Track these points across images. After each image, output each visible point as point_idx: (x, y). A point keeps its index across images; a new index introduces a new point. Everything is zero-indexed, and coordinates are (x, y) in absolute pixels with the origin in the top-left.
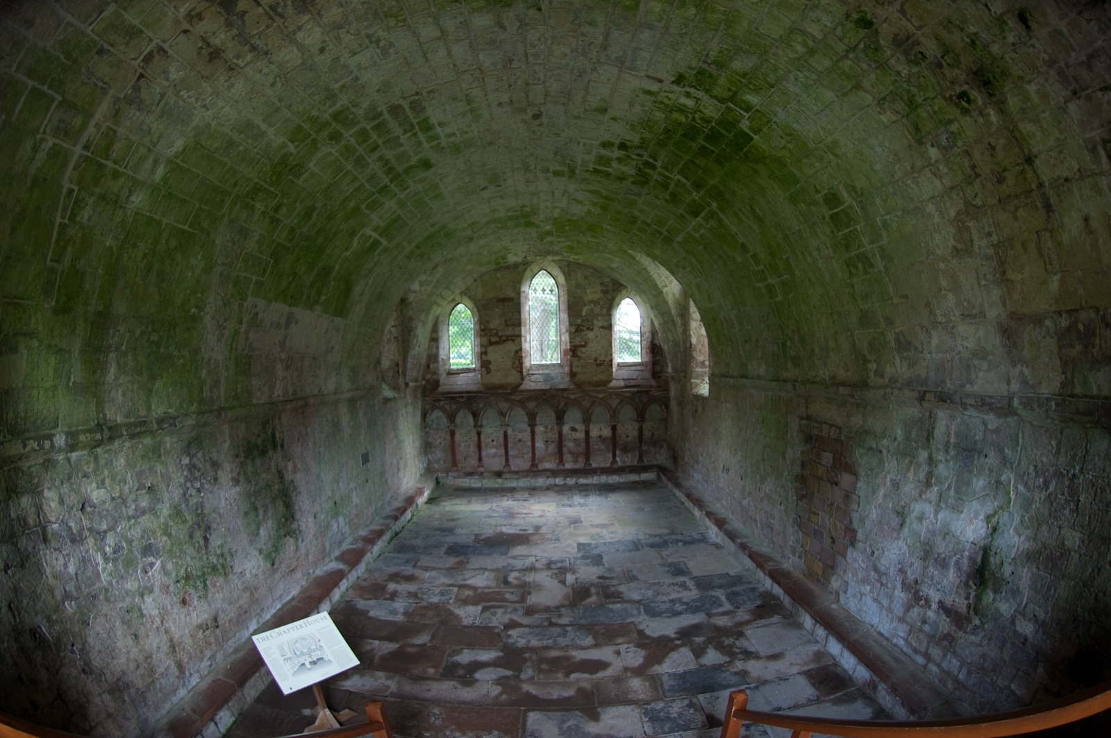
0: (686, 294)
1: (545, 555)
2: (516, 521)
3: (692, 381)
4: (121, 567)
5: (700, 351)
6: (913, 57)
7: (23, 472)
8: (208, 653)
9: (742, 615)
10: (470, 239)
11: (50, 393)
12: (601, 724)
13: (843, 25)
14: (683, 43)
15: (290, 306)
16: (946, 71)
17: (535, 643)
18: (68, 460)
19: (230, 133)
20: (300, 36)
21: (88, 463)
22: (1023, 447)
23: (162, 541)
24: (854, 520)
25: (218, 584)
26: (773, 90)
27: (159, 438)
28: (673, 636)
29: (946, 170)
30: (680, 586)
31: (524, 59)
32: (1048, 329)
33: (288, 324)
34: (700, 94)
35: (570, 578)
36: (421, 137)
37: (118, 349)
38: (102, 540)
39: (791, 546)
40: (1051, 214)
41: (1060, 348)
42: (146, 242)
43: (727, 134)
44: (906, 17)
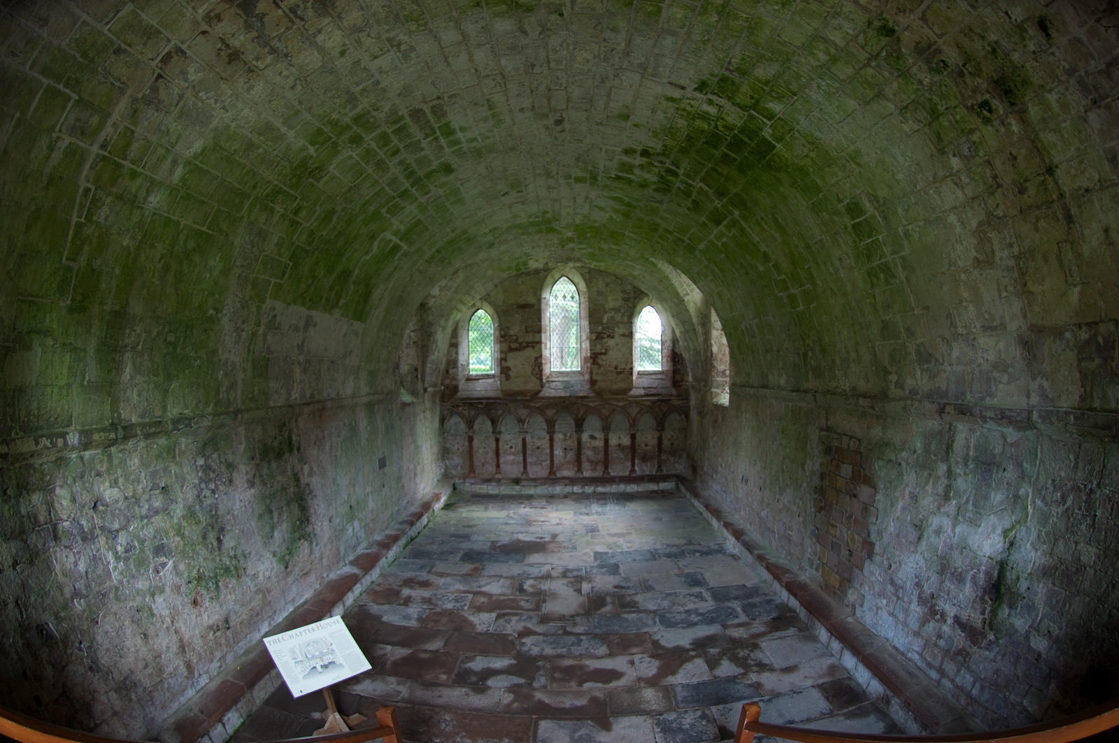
0: (708, 303)
1: (562, 563)
2: (532, 529)
3: (713, 390)
4: (132, 566)
5: (721, 360)
6: (934, 66)
7: (34, 469)
8: (218, 655)
9: (758, 627)
10: (491, 245)
11: (64, 391)
12: (613, 734)
13: (865, 33)
14: (705, 49)
15: (309, 309)
16: (968, 80)
17: (549, 651)
18: (82, 458)
19: (250, 136)
20: (320, 38)
21: (102, 461)
22: (1042, 461)
23: (174, 541)
24: (872, 532)
25: (230, 586)
26: (795, 98)
27: (174, 439)
28: (688, 647)
29: (967, 180)
30: (696, 597)
31: (545, 64)
32: (1068, 342)
33: (306, 327)
34: (723, 102)
35: (586, 587)
36: (443, 141)
37: (134, 348)
38: (114, 539)
39: (809, 559)
40: (1071, 225)
41: (1080, 361)
42: (164, 242)
43: (750, 142)
44: (928, 25)
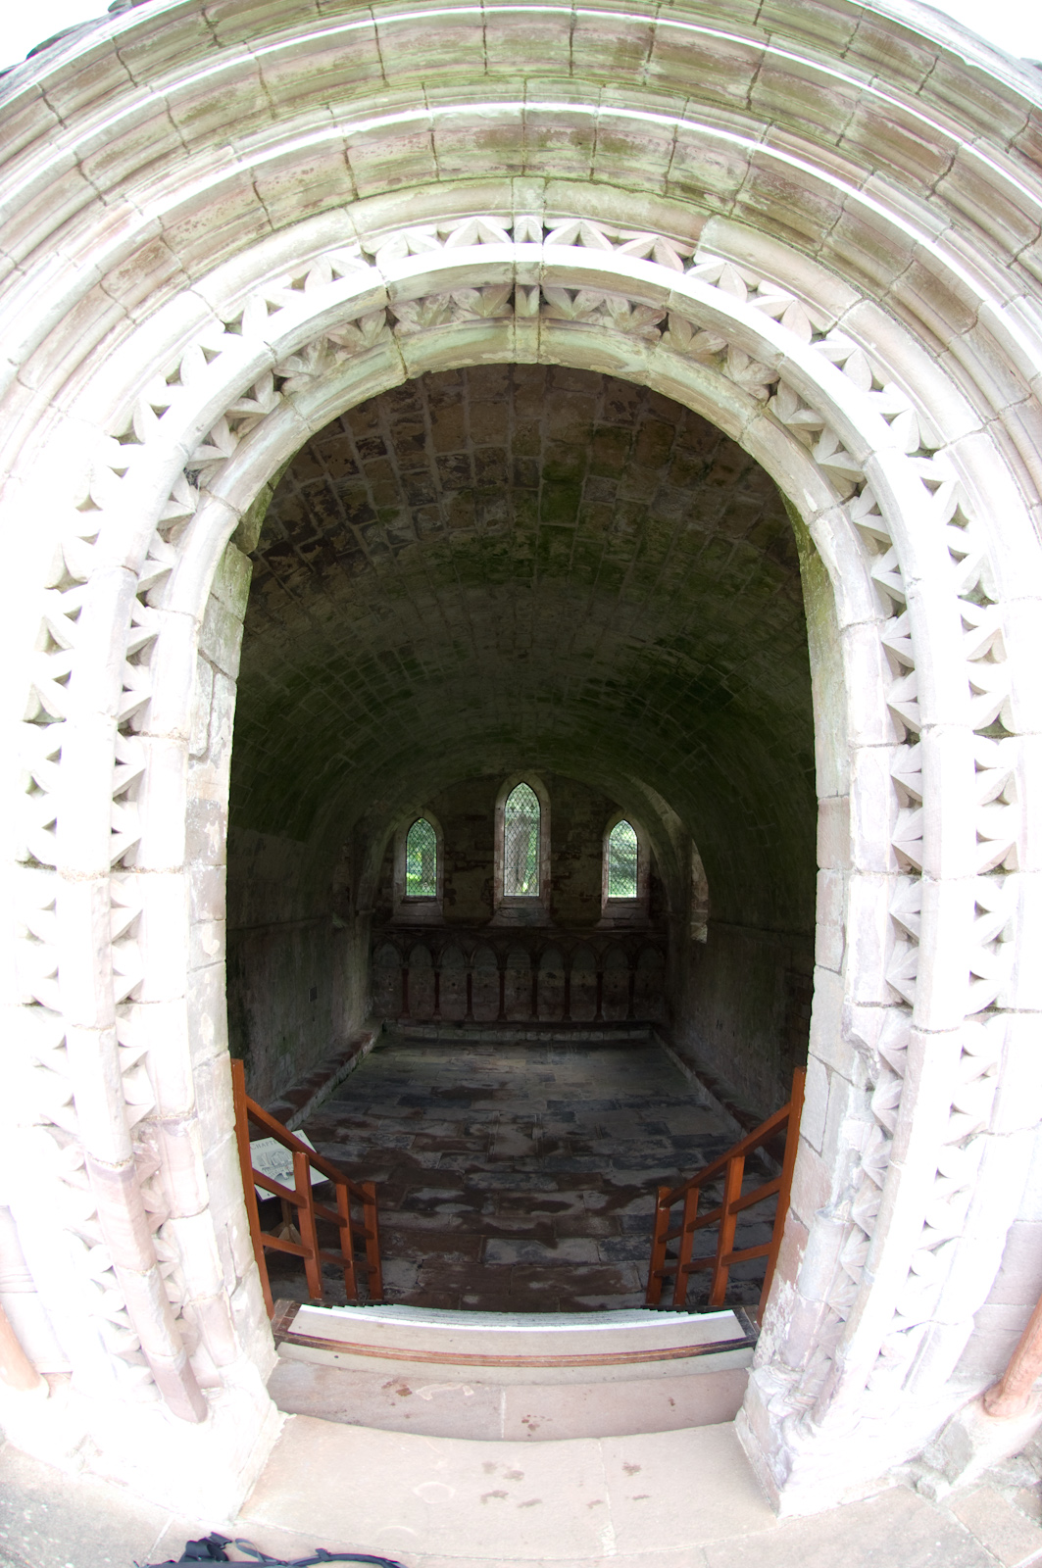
0: (686, 830)
1: (511, 1110)
2: (478, 1076)
3: (689, 923)
5: (700, 890)
10: (441, 755)
12: (558, 1251)
14: (661, 618)
17: (496, 1185)
20: (312, 610)
26: (745, 661)
28: (640, 1186)
30: (655, 1144)
31: (512, 617)
33: (258, 851)
34: (681, 655)
35: (537, 1132)
36: (406, 673)
43: (709, 689)
